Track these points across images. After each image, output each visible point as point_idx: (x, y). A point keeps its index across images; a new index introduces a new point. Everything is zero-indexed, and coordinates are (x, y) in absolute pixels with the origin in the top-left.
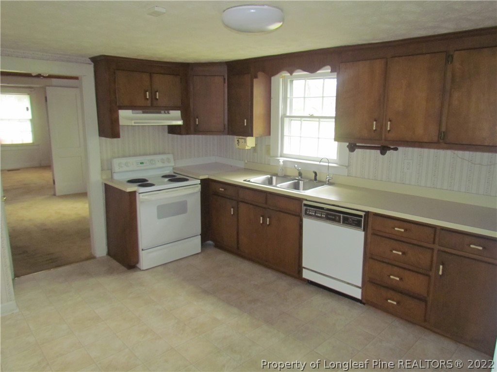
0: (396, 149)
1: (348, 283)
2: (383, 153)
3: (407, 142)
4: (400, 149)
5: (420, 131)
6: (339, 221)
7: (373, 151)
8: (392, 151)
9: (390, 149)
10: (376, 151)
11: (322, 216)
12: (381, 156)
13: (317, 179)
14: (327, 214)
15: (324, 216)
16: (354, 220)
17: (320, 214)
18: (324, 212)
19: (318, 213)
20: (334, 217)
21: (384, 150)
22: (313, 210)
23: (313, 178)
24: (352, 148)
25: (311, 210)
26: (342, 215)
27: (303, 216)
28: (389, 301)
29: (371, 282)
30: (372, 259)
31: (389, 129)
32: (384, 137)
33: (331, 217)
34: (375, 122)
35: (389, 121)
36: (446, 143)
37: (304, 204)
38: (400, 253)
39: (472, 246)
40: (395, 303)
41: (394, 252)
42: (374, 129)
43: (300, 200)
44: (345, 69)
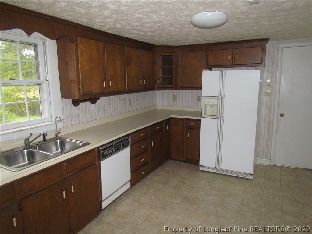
2: (94, 102)
5: (120, 86)
11: (113, 151)
13: (47, 139)
14: (115, 148)
16: (127, 142)
17: (111, 150)
21: (93, 100)
23: (42, 140)
24: (76, 103)
25: (106, 151)
26: (121, 143)
27: (100, 160)
28: (142, 174)
29: (133, 172)
30: (132, 159)
31: (110, 85)
32: (106, 91)
33: (117, 148)
34: (104, 82)
35: (110, 81)
36: (127, 91)
37: (102, 150)
38: (143, 146)
39: (157, 128)
40: (143, 172)
41: (141, 147)
42: (104, 86)
43: (95, 150)
44: (82, 42)
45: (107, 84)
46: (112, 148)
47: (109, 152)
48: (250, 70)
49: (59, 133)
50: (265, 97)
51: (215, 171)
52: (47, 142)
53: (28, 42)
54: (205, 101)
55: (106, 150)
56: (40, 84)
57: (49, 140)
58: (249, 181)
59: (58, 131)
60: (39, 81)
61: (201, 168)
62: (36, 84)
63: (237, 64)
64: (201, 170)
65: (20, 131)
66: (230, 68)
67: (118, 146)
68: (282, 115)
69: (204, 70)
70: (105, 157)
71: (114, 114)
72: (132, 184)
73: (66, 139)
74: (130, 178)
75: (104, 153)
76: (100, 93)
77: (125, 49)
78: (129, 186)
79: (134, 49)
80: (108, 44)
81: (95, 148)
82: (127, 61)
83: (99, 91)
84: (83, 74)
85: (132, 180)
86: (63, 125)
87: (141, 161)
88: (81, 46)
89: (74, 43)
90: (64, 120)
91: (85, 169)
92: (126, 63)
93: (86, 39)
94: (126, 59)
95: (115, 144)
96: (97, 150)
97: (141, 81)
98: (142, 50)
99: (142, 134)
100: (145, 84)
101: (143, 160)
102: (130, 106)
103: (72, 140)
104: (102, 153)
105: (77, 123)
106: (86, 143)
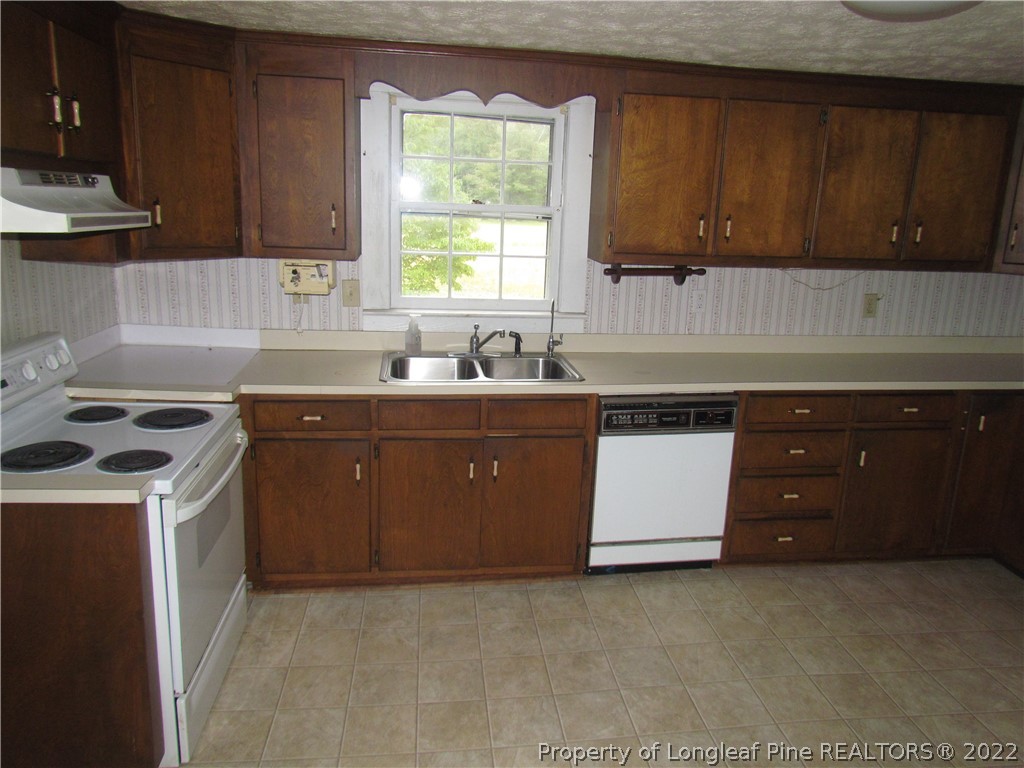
0: (702, 272)
1: (694, 539)
2: (680, 281)
4: (711, 271)
5: (776, 238)
6: (687, 424)
7: (660, 279)
8: (695, 276)
9: (691, 272)
10: (665, 277)
11: (651, 421)
12: (676, 287)
13: (522, 350)
14: (661, 416)
15: (655, 422)
16: (717, 415)
17: (643, 418)
18: (652, 413)
19: (638, 419)
20: (675, 419)
21: (680, 274)
22: (627, 414)
23: (512, 349)
24: (616, 273)
25: (622, 414)
26: (692, 410)
27: (599, 433)
28: (780, 539)
29: (741, 520)
30: (746, 477)
31: (728, 234)
32: (709, 250)
33: (669, 419)
34: (702, 222)
35: (728, 219)
36: (813, 258)
37: (605, 405)
38: (802, 451)
39: (906, 410)
40: (790, 539)
41: (792, 452)
42: (701, 234)
43: (586, 400)
44: (637, 108)
45: (718, 229)
46: (648, 414)
47: (632, 417)
49: (556, 343)
52: (521, 356)
53: (530, 115)
55: (625, 411)
56: (550, 218)
57: (525, 353)
59: (557, 338)
60: (546, 211)
62: (540, 218)
65: (468, 316)
67: (677, 415)
70: (614, 427)
71: (782, 332)
72: (729, 551)
73: (563, 360)
74: (720, 532)
75: (615, 417)
76: (685, 255)
77: (826, 114)
78: (713, 551)
79: (874, 112)
80: (742, 102)
81: (590, 395)
82: (828, 156)
83: (680, 247)
84: (625, 193)
85: (728, 539)
86: (582, 327)
87: (786, 496)
88: (629, 118)
89: (610, 111)
90: (584, 314)
91: (545, 437)
92: (823, 162)
93: (651, 97)
94: (825, 149)
95: (660, 405)
96: (595, 400)
97: (895, 228)
98: (925, 113)
99: (807, 411)
100: (918, 240)
101: (796, 496)
102: (870, 320)
103: (566, 365)
104: (605, 414)
105: (630, 331)
106: (577, 376)
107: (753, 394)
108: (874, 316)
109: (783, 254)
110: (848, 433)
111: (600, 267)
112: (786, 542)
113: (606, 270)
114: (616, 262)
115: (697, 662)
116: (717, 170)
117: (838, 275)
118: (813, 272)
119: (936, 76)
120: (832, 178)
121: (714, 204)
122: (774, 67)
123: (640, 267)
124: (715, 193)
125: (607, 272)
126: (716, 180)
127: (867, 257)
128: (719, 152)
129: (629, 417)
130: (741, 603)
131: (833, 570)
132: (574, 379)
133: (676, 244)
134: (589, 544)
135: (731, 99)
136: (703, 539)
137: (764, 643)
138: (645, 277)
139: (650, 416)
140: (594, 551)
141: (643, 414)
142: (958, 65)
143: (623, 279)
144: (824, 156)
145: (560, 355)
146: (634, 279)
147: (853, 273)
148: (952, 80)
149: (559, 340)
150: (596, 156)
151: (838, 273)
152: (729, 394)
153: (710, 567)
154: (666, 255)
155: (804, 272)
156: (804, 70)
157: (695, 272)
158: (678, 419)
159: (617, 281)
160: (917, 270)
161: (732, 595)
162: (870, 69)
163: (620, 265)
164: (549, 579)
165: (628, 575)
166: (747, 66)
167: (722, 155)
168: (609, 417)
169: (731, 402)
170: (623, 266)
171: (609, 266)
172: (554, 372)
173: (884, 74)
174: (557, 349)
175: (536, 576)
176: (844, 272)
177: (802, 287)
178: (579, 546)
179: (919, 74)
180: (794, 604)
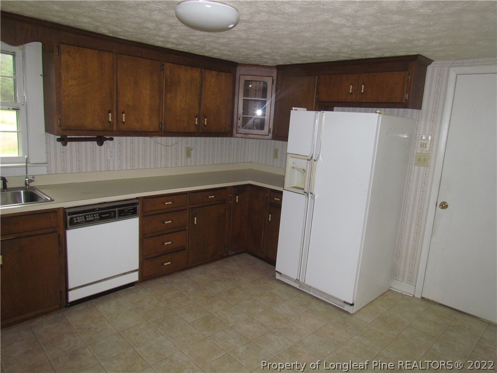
0: (112, 139)
1: (125, 274)
2: (100, 144)
3: (137, 131)
4: (115, 138)
5: (146, 123)
6: (115, 217)
7: (89, 143)
8: (108, 141)
9: (106, 139)
10: (92, 142)
11: (96, 218)
12: (98, 147)
13: (8, 187)
14: (100, 214)
15: (98, 217)
16: (129, 210)
17: (91, 217)
18: (96, 214)
19: (89, 218)
20: (108, 215)
21: (100, 141)
22: (82, 216)
24: (64, 140)
25: (79, 217)
26: (117, 209)
27: (66, 228)
28: (165, 264)
29: (146, 259)
30: (146, 238)
31: (124, 121)
32: (115, 128)
33: (106, 215)
34: (110, 114)
35: (123, 113)
36: (164, 132)
37: (68, 213)
38: (170, 222)
39: (210, 197)
40: (170, 263)
41: (166, 222)
42: (110, 120)
43: (56, 212)
44: (68, 52)
45: (118, 118)
46: (93, 214)
47: (85, 218)
48: (370, 113)
49: (30, 181)
50: (417, 167)
51: (297, 286)
52: (8, 190)
54: (290, 161)
55: (80, 215)
56: (18, 109)
57: (10, 188)
58: (345, 315)
60: (15, 105)
61: (278, 277)
62: (11, 109)
63: (362, 101)
64: (278, 280)
66: (351, 108)
67: (109, 213)
68: (444, 206)
69: (293, 108)
70: (74, 224)
71: (152, 167)
72: (142, 276)
73: (36, 191)
74: (137, 267)
75: (75, 219)
76: (103, 131)
77: (163, 66)
78: (135, 277)
79: (183, 67)
80: (124, 56)
81: (59, 209)
82: (166, 85)
83: (100, 127)
84: (66, 98)
85: (141, 270)
86: (46, 171)
87: (166, 244)
88: (64, 57)
89: (53, 52)
90: (46, 163)
91: (31, 236)
92: (164, 88)
93: (76, 47)
94: (164, 81)
95: (100, 209)
96: (62, 211)
97: (197, 119)
98: (203, 70)
99: (171, 203)
100: (206, 124)
101: (170, 243)
102: (189, 159)
103: (39, 193)
104: (69, 218)
105: (75, 171)
106: (49, 199)
107: (145, 198)
108: (190, 157)
109: (151, 130)
110: (188, 210)
111: (53, 138)
112: (168, 264)
113: (58, 139)
114: (64, 134)
115: (137, 335)
116: (115, 88)
117: (174, 139)
118: (163, 138)
119: (206, 54)
120: (169, 95)
121: (115, 105)
122: (139, 41)
123: (77, 137)
124: (115, 100)
125: (58, 140)
126: (115, 93)
127: (186, 131)
128: (115, 78)
129: (83, 217)
130: (152, 299)
131: (188, 272)
132: (47, 201)
133: (98, 125)
134: (67, 290)
135: (118, 53)
136: (129, 273)
137: (167, 314)
138: (80, 142)
139: (95, 215)
140: (70, 293)
141: (90, 214)
142: (215, 51)
143: (69, 143)
144: (164, 85)
145: (33, 188)
146: (74, 143)
147: (180, 138)
148: (212, 57)
149: (32, 179)
150: (46, 75)
151: (174, 138)
152: (133, 199)
153: (134, 285)
154: (92, 131)
155: (159, 138)
156: (152, 44)
157: (108, 139)
158: (110, 215)
159: (65, 144)
160: (205, 137)
161: (148, 296)
162: (181, 48)
163: (66, 136)
164: (44, 316)
165: (91, 301)
166: (126, 38)
167: (117, 81)
168: (71, 219)
169: (135, 203)
170: (68, 137)
171: (59, 137)
172: (32, 197)
173: (186, 51)
174: (31, 184)
175: (35, 317)
176: (176, 138)
177: (159, 145)
178: (61, 292)
179: (200, 52)
180: (176, 292)
